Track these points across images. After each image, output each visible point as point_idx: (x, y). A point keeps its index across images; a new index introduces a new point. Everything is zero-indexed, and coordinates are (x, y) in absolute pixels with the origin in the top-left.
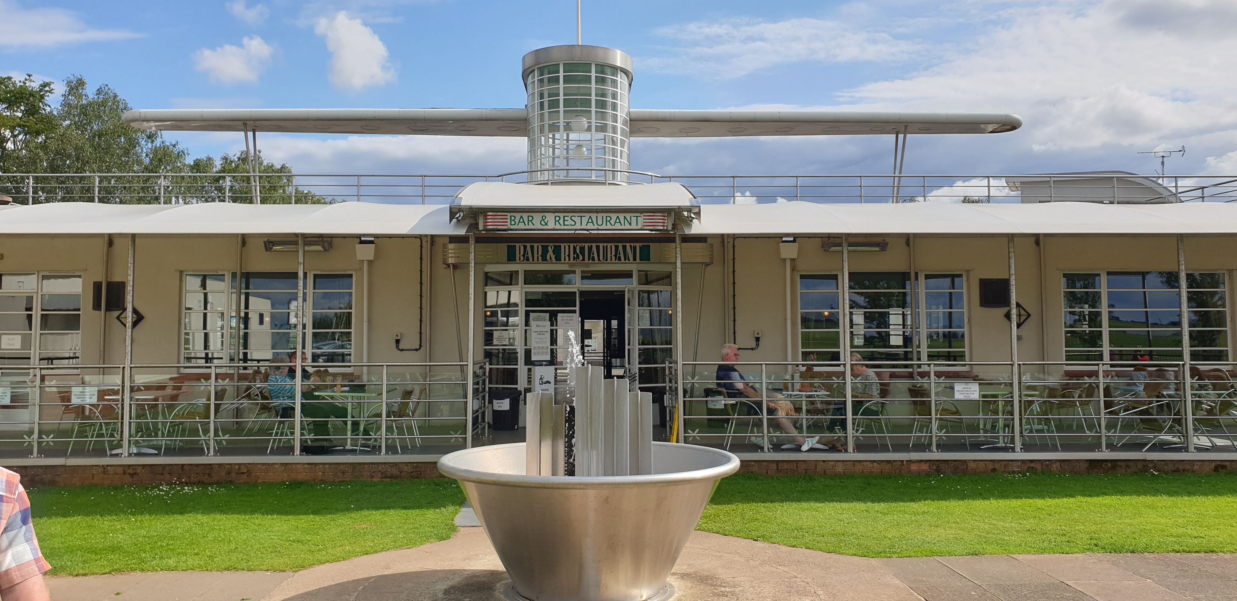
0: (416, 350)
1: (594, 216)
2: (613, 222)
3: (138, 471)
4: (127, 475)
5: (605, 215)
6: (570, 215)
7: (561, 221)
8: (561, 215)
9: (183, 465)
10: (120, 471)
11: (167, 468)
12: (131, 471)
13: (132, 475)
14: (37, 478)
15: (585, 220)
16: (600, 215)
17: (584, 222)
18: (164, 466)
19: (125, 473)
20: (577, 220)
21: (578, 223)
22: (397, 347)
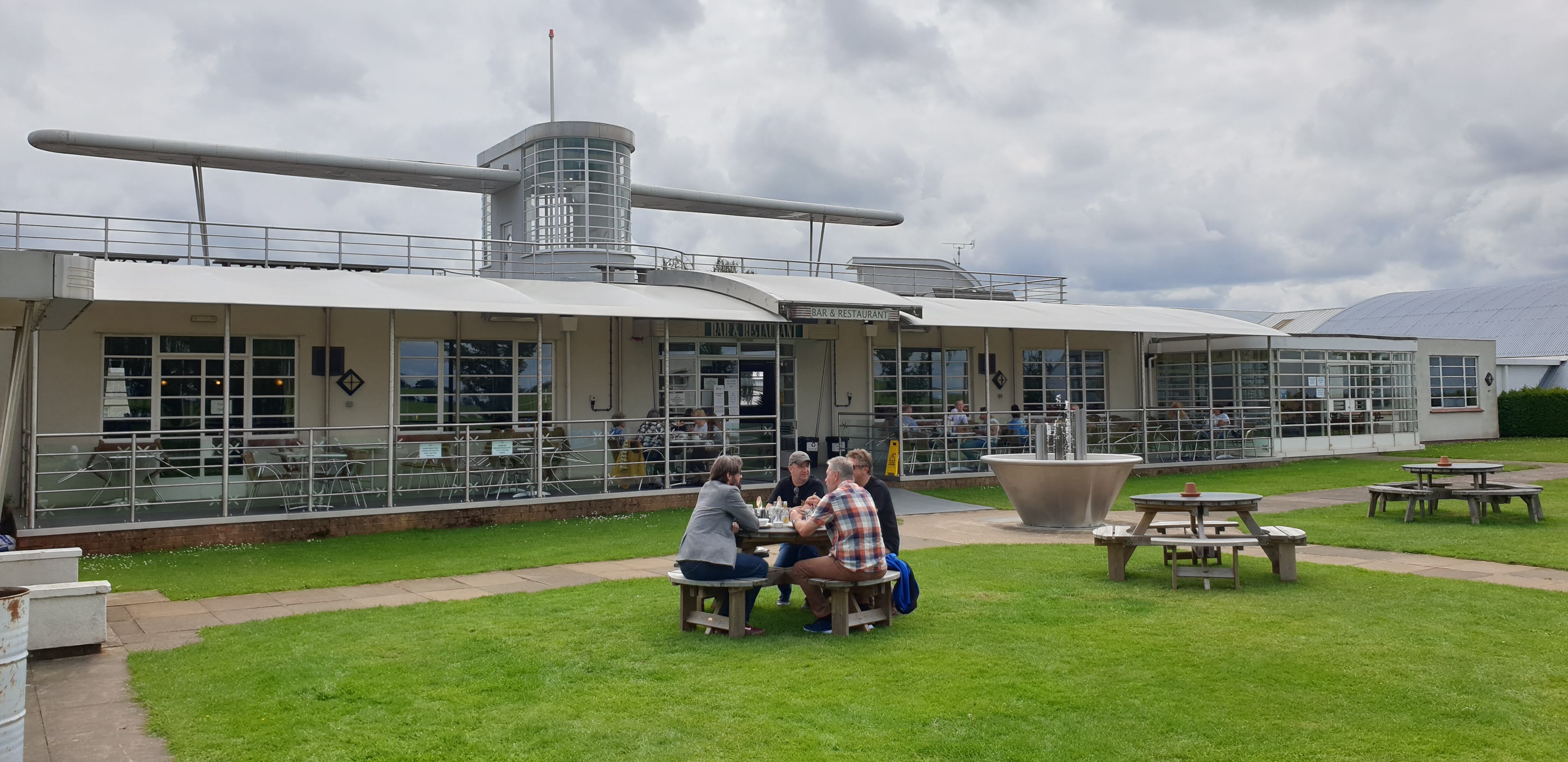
0: (608, 410)
1: (861, 310)
2: (872, 315)
3: (556, 508)
4: (548, 512)
5: (868, 310)
6: (848, 309)
7: (842, 314)
8: (843, 309)
9: (590, 501)
10: (542, 509)
11: (578, 505)
12: (551, 508)
13: (551, 512)
14: (476, 519)
15: (856, 313)
16: (865, 310)
17: (856, 315)
18: (576, 503)
19: (546, 510)
20: (852, 313)
21: (852, 315)
22: (592, 407)
